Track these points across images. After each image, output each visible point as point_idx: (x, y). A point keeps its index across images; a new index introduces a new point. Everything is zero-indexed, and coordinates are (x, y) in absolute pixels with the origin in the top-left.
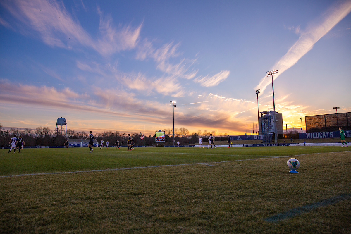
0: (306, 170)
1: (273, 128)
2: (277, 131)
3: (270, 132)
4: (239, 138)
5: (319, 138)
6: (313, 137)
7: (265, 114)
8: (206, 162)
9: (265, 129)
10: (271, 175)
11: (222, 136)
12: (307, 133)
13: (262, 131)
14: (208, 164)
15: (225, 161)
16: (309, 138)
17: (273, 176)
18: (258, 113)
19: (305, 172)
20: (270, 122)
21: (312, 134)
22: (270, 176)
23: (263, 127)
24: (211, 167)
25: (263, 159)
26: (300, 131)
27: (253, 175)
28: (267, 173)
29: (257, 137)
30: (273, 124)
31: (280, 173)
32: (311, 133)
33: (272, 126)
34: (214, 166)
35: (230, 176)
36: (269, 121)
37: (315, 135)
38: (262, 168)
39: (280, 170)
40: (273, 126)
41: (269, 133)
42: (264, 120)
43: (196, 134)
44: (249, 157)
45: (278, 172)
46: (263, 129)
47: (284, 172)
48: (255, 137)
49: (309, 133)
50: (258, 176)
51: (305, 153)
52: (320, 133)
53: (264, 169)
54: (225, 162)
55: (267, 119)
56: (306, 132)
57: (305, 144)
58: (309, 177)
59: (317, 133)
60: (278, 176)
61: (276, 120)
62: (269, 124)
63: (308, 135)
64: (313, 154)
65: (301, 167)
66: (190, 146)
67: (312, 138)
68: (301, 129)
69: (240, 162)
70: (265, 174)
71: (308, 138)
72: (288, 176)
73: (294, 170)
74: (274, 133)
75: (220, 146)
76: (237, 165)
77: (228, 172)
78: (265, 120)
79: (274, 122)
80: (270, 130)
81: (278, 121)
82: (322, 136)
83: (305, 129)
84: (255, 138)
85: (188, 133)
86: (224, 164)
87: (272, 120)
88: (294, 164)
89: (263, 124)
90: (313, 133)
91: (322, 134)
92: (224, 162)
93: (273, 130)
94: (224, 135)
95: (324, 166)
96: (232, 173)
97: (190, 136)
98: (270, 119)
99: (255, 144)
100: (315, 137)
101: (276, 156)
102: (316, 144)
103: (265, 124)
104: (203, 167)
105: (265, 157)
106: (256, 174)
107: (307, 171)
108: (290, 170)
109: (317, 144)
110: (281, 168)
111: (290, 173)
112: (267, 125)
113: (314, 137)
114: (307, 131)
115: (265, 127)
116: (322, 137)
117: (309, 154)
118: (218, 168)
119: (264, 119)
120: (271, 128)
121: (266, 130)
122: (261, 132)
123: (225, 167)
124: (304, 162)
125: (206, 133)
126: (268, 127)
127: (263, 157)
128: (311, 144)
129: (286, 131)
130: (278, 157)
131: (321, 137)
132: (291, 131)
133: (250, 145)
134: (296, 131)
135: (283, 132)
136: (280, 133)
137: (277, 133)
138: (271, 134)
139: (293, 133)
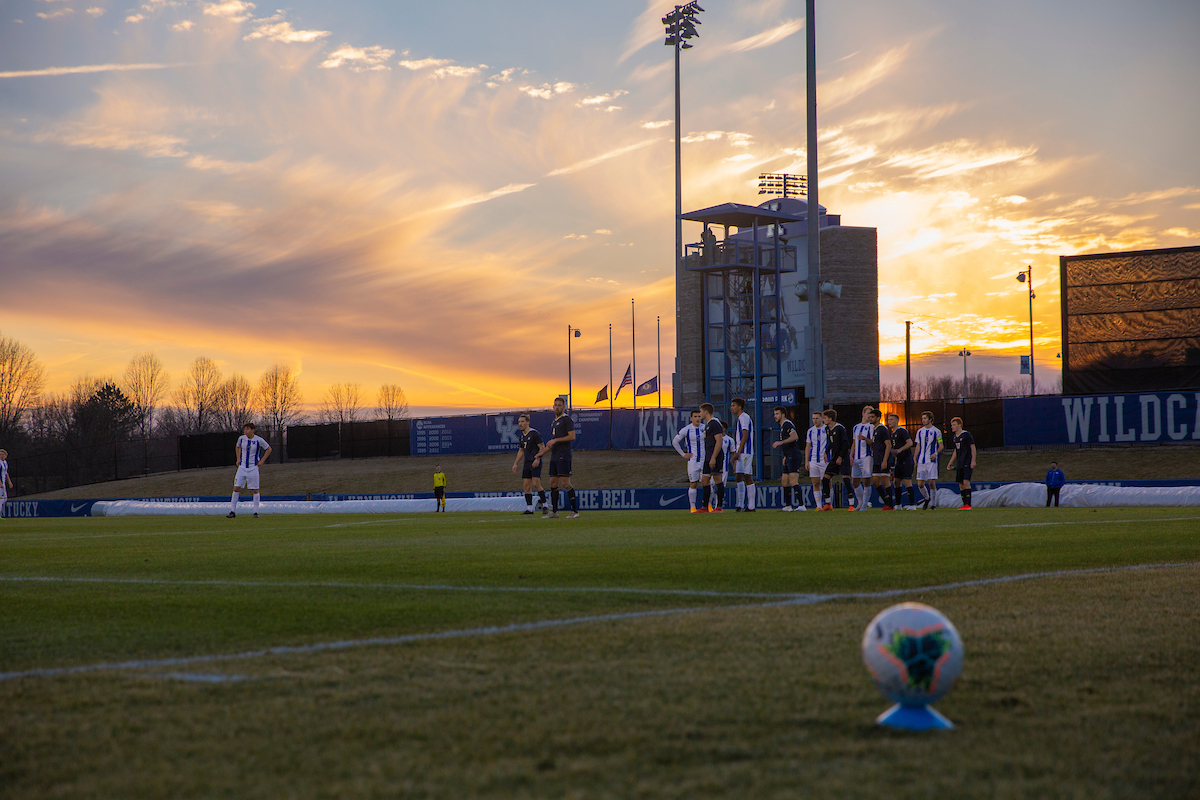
0: (1015, 702)
1: (797, 353)
2: (831, 375)
3: (769, 383)
4: (507, 433)
5: (1165, 438)
6: (1112, 430)
7: (734, 230)
8: (179, 648)
9: (733, 358)
10: (724, 747)
11: (352, 412)
12: (1066, 402)
13: (705, 378)
14: (191, 669)
15: (355, 635)
16: (1085, 438)
17: (737, 757)
18: (680, 217)
19: (1004, 717)
20: (776, 300)
21: (1111, 407)
22: (718, 758)
23: (716, 339)
24: (215, 692)
25: (684, 618)
26: (1011, 383)
27: (575, 751)
28: (699, 736)
29: (657, 428)
30: (797, 315)
31: (803, 734)
32: (1103, 401)
33: (793, 332)
34: (238, 688)
35: (375, 768)
36: (767, 290)
37: (1133, 419)
38: (660, 693)
39: (803, 710)
40: (800, 338)
41: (762, 392)
42: (726, 278)
43: (109, 391)
44: (573, 599)
45: (787, 724)
46: (717, 361)
47: (838, 728)
48: (642, 429)
49: (1088, 401)
50: (614, 760)
51: (1038, 567)
52: (1173, 398)
53: (679, 700)
54: (350, 649)
55: (745, 271)
56: (1067, 392)
57: (1054, 491)
58: (1029, 759)
59: (1144, 400)
60: (779, 756)
61: (826, 287)
62: (761, 315)
63: (1077, 416)
64: (1090, 572)
65: (976, 684)
66: (47, 510)
67: (1104, 437)
68: (1026, 364)
69: (481, 642)
70: (678, 744)
71: (1072, 438)
72: (860, 756)
73: (914, 706)
74: (799, 392)
75: (332, 506)
76: (449, 670)
77: (360, 735)
78: (736, 281)
79: (803, 298)
80: (769, 365)
81: (838, 289)
82: (1184, 427)
83: (1058, 364)
84: (643, 440)
85: (34, 383)
86: (340, 663)
87: (791, 285)
88: (920, 653)
89: (716, 314)
90: (1119, 401)
91: (1183, 404)
92: (341, 644)
93: (796, 368)
94: (374, 404)
95: (1161, 667)
96: (394, 739)
97: (52, 411)
98: (774, 272)
99: (644, 484)
100: (1132, 432)
101: (800, 588)
102: (1137, 490)
103: (735, 318)
104: (134, 701)
105: (701, 601)
106: (599, 748)
107: (1019, 709)
108: (883, 704)
109: (1144, 490)
110: (815, 686)
111: (878, 730)
112: (746, 323)
113: (1120, 436)
114: (1075, 380)
115: (727, 342)
116: (1188, 437)
117: (1059, 573)
118: (279, 702)
119: (726, 271)
120: (777, 353)
121: (735, 372)
122: (693, 388)
123: (339, 694)
124: (1015, 640)
125: (209, 389)
126: (752, 343)
127: (692, 601)
128: (1095, 488)
129: (902, 381)
130: (814, 597)
131: (1181, 435)
132: (946, 384)
133: (599, 499)
134: (984, 380)
135: (881, 390)
136: (853, 395)
137: (829, 392)
138: (780, 399)
139: (960, 396)
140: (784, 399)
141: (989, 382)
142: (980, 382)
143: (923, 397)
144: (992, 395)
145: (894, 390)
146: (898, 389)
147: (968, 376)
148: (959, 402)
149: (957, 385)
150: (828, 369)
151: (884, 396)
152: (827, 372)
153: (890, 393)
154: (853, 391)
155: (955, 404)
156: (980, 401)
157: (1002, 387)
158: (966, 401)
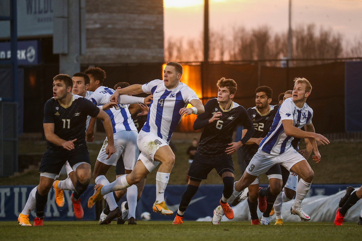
2: (93, 21)
74: (44, 45)
134: (317, 34)
135: (166, 45)
136: (125, 52)
137: (89, 46)
138: (14, 54)
139: (281, 57)
140: (21, 55)
141: (325, 36)
142: (311, 36)
143: (226, 58)
144: (327, 56)
145: (185, 46)
146: (191, 44)
147: (294, 27)
148: (281, 64)
149: (277, 40)
150: (89, 11)
151: (171, 55)
152: (87, 16)
153: (179, 50)
154: (124, 46)
155: (274, 69)
156: (310, 64)
157: (344, 44)
158: (291, 65)
